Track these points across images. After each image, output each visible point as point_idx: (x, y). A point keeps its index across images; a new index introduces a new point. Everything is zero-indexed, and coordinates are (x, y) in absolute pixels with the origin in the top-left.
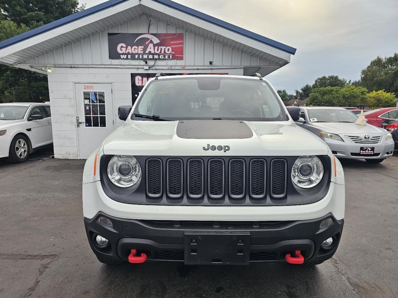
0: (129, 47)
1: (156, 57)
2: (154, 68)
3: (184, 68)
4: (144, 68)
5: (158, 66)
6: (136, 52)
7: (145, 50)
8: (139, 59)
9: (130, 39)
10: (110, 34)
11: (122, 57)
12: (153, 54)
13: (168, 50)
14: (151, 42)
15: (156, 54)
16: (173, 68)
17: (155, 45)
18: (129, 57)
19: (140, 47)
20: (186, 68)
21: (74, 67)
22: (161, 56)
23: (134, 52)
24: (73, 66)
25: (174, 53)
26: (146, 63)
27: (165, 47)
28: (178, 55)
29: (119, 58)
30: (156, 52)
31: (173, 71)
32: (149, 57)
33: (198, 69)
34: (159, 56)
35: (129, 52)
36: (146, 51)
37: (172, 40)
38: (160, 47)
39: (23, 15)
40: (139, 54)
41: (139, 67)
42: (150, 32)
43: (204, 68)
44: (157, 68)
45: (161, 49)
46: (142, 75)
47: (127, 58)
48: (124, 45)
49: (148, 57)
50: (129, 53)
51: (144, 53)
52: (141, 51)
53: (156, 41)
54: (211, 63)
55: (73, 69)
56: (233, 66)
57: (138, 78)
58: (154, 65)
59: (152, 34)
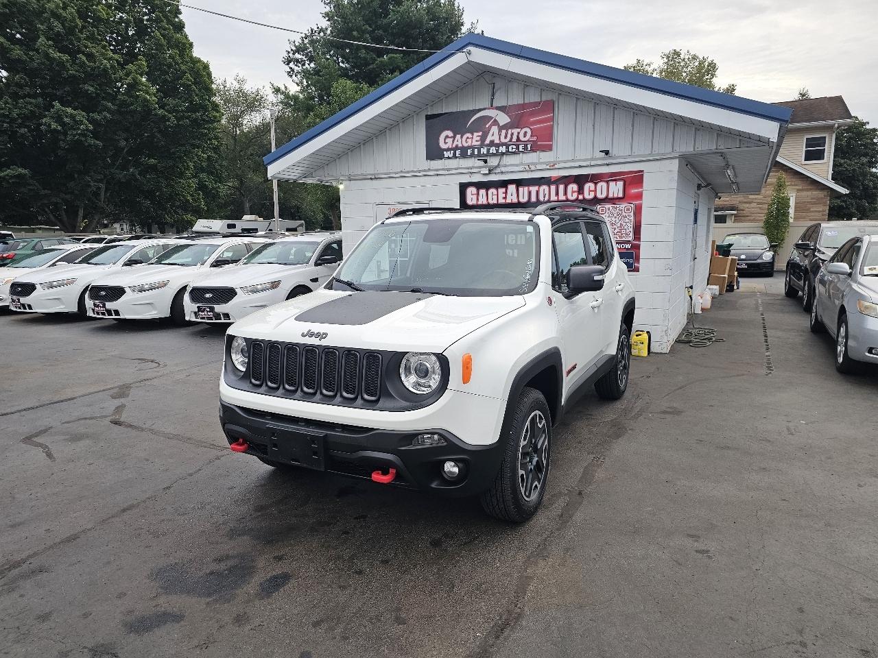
0: (458, 136)
1: (503, 149)
2: (498, 170)
3: (553, 166)
4: (482, 172)
5: (506, 166)
6: (469, 144)
7: (483, 138)
8: (472, 155)
9: (458, 122)
10: (428, 117)
11: (446, 154)
12: (498, 146)
13: (525, 133)
14: (496, 123)
15: (503, 144)
16: (533, 168)
17: (501, 129)
18: (458, 152)
19: (476, 134)
20: (556, 166)
21: (376, 178)
22: (510, 148)
23: (466, 145)
24: (373, 177)
25: (535, 139)
26: (486, 162)
27: (519, 130)
28: (542, 142)
29: (441, 157)
30: (503, 140)
31: (533, 173)
32: (491, 152)
33: (580, 167)
34: (507, 146)
35: (457, 146)
36: (485, 140)
37: (533, 114)
38: (510, 132)
39: (369, 65)
40: (473, 148)
41: (473, 171)
42: (494, 105)
43: (593, 163)
44: (503, 169)
45: (512, 134)
46: (479, 185)
47: (455, 156)
48: (450, 133)
49: (488, 150)
50: (457, 148)
51: (482, 145)
52: (477, 141)
53: (503, 119)
54: (607, 153)
55: (374, 181)
56: (654, 155)
57: (471, 191)
58: (499, 164)
59: (498, 108)
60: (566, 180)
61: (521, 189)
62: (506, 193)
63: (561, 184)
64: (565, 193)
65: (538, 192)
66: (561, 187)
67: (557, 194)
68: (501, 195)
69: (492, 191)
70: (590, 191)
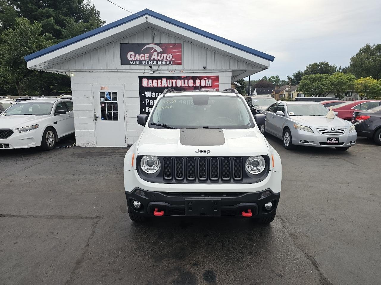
0: (137, 55)
1: (159, 63)
2: (157, 72)
3: (182, 71)
4: (150, 72)
5: (161, 70)
6: (143, 59)
8: (145, 64)
9: (138, 49)
10: (121, 45)
11: (131, 63)
12: (157, 61)
13: (170, 57)
14: (155, 50)
15: (159, 61)
16: (173, 72)
17: (158, 53)
18: (137, 63)
19: (146, 55)
20: (183, 72)
21: (92, 72)
22: (163, 62)
23: (141, 59)
24: (91, 71)
25: (174, 59)
26: (151, 68)
27: (167, 55)
28: (177, 61)
29: (129, 64)
30: (159, 59)
31: (174, 74)
33: (194, 73)
34: (162, 61)
35: (137, 59)
36: (151, 58)
37: (173, 48)
38: (162, 55)
40: (145, 61)
41: (145, 71)
42: (154, 43)
43: (199, 71)
44: (160, 72)
45: (164, 56)
46: (148, 78)
47: (136, 64)
48: (133, 53)
49: (153, 63)
50: (137, 60)
51: (150, 60)
52: (147, 58)
53: (159, 49)
54: (204, 68)
55: (91, 73)
56: (223, 70)
57: (144, 80)
58: (158, 69)
59: (156, 44)
60: (188, 78)
61: (168, 81)
62: (161, 82)
63: (186, 79)
64: (188, 84)
65: (176, 83)
66: (186, 81)
67: (184, 84)
68: (159, 83)
69: (155, 81)
70: (198, 83)
